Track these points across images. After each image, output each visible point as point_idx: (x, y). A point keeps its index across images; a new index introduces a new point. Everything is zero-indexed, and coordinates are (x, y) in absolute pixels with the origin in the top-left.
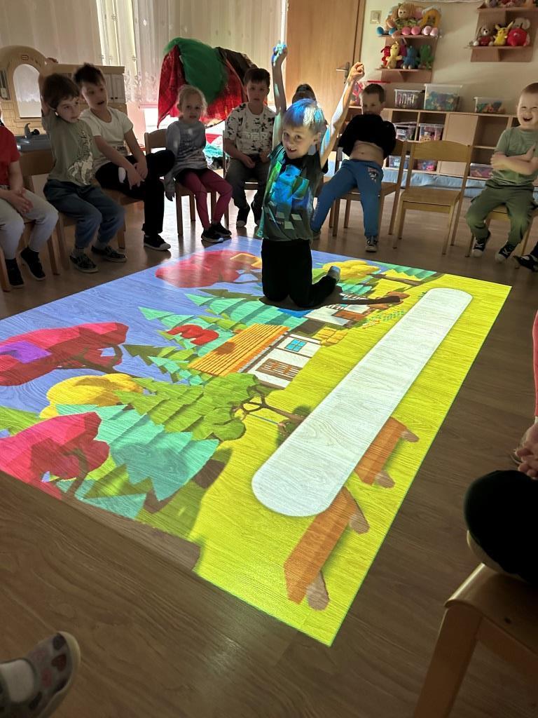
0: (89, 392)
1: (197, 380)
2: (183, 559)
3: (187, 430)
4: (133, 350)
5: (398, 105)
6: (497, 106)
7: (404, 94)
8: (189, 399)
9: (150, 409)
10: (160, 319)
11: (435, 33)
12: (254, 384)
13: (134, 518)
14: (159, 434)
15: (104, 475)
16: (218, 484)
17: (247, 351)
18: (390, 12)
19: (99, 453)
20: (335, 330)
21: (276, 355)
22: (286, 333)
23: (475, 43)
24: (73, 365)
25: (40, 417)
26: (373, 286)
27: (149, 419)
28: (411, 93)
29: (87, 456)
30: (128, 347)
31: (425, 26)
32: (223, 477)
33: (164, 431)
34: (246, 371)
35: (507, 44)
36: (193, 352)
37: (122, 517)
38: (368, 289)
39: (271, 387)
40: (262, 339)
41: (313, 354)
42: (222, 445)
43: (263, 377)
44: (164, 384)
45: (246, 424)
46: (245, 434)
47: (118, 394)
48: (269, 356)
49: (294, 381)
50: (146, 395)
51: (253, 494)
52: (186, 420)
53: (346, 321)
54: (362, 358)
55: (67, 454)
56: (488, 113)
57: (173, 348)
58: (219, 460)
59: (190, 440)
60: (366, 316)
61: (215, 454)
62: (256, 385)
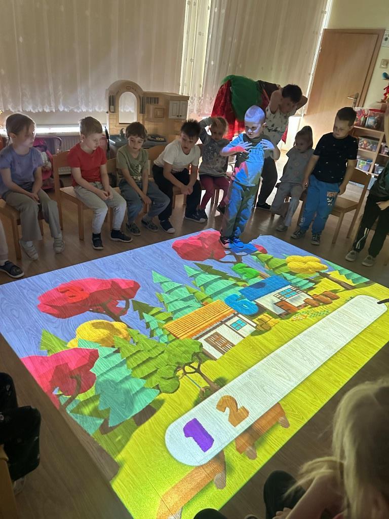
0: (100, 333)
1: (165, 338)
3: (145, 378)
8: (154, 353)
9: (129, 355)
12: (198, 351)
13: (91, 435)
14: (127, 376)
15: (86, 398)
16: (146, 425)
17: (205, 322)
19: (90, 382)
20: (271, 317)
21: (222, 330)
22: (236, 313)
25: (68, 346)
26: (316, 283)
27: (125, 363)
29: (82, 382)
30: (134, 302)
32: (151, 420)
33: (130, 375)
34: (197, 339)
36: (171, 315)
37: (86, 432)
38: (311, 285)
39: (208, 357)
40: (217, 315)
41: (247, 334)
42: (160, 395)
43: (207, 347)
44: (143, 337)
45: (181, 383)
46: (178, 391)
47: (115, 338)
48: (218, 330)
49: (225, 356)
50: (131, 344)
52: (146, 370)
53: (282, 311)
54: (280, 347)
57: (160, 309)
58: (154, 407)
59: (143, 386)
60: (299, 309)
61: (153, 401)
62: (200, 352)
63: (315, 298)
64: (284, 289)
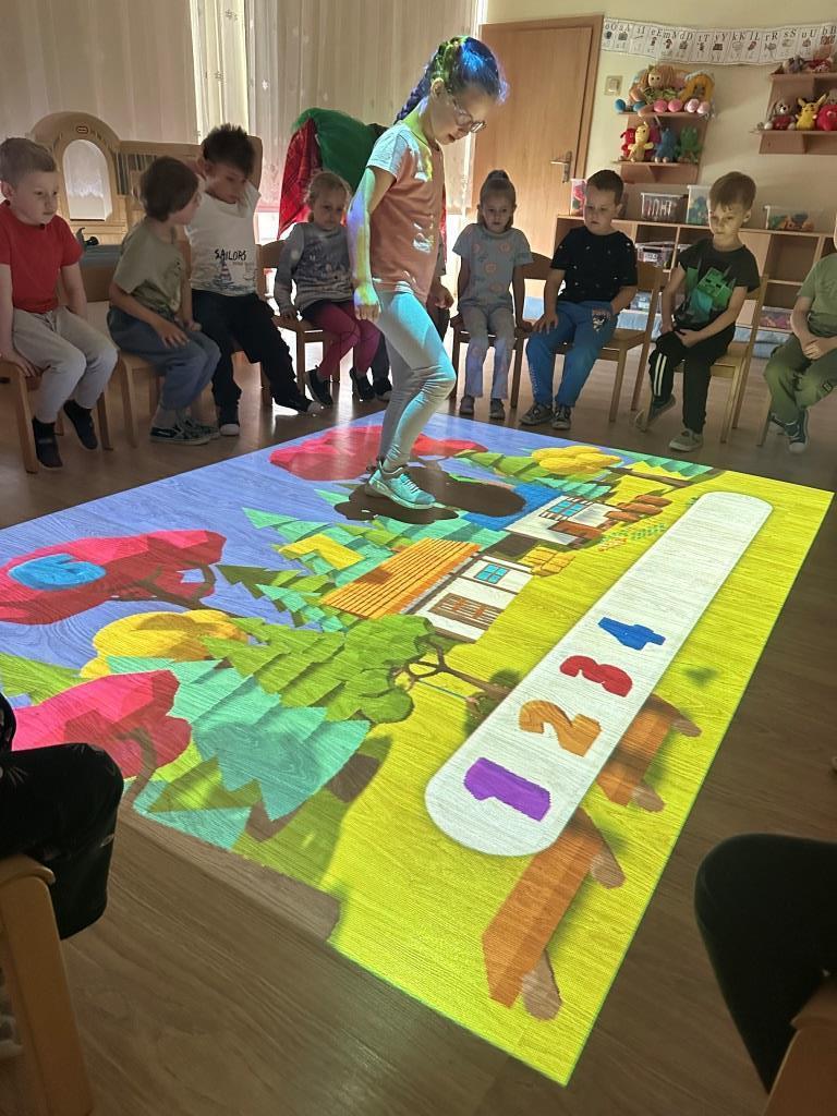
0: (161, 638)
1: (335, 623)
2: (311, 922)
3: (319, 704)
4: (234, 575)
5: (646, 216)
6: (800, 219)
7: (656, 200)
8: (320, 654)
9: (258, 668)
10: (276, 527)
11: (705, 109)
12: (426, 633)
13: (230, 849)
14: (273, 708)
15: (182, 773)
16: (368, 795)
17: (413, 580)
18: (636, 78)
19: (176, 737)
20: (555, 552)
21: (460, 588)
22: (476, 555)
23: (767, 126)
24: (137, 595)
25: (81, 675)
26: (613, 486)
27: (256, 684)
28: (667, 198)
29: (154, 742)
30: (224, 569)
31: (688, 100)
32: (377, 783)
33: (280, 705)
34: (412, 611)
35: (816, 126)
36: (327, 580)
37: (211, 846)
38: (605, 489)
39: (454, 639)
40: (437, 563)
41: (521, 588)
42: (376, 729)
43: (440, 622)
44: (281, 628)
45: (414, 697)
46: (414, 714)
47: (207, 642)
48: (450, 589)
49: (490, 630)
50: (251, 646)
51: (428, 814)
52: (317, 687)
53: (572, 539)
54: (599, 598)
55: (121, 738)
56: (785, 230)
57: (297, 572)
58: (369, 755)
59: (322, 719)
60: (604, 531)
61: (362, 744)
62: (430, 635)
63: (623, 508)
64: (553, 503)
